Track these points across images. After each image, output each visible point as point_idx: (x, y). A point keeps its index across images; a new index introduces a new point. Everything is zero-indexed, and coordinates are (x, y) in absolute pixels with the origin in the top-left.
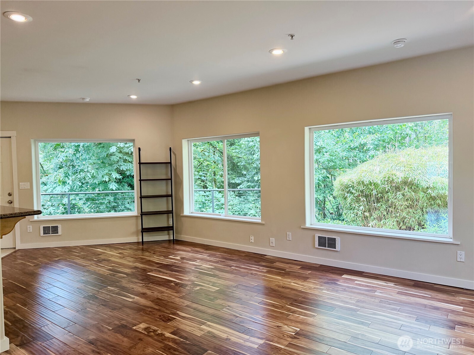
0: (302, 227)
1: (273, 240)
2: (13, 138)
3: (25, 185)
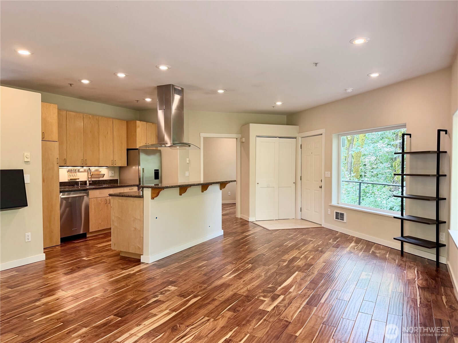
2: (324, 134)
3: (328, 174)
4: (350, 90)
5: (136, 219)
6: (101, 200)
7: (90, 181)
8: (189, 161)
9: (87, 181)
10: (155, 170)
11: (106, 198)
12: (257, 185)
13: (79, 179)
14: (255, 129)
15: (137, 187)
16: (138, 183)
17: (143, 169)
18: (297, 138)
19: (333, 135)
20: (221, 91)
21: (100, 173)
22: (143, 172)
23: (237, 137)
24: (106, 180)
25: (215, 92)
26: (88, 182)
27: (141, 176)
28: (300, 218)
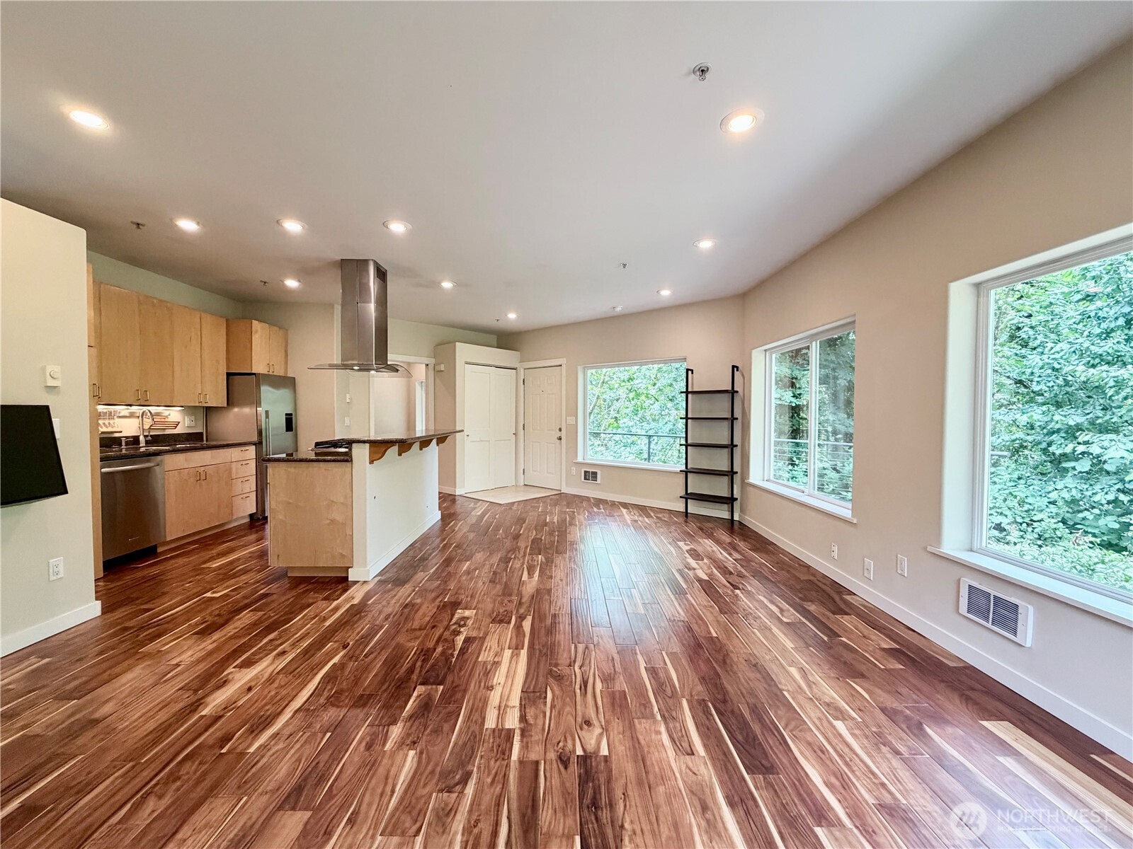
0: (930, 549)
1: (870, 563)
2: (564, 367)
3: (571, 420)
4: (619, 309)
5: (335, 503)
6: (188, 474)
7: (147, 436)
8: (351, 399)
9: (139, 436)
10: (286, 414)
11: (197, 469)
12: (466, 437)
13: (121, 432)
14: (464, 351)
15: (254, 447)
16: (255, 439)
17: (267, 412)
18: (518, 369)
19: (579, 367)
20: (447, 285)
21: (167, 420)
22: (267, 416)
23: (427, 363)
24: (178, 435)
25: (435, 285)
26: (142, 438)
27: (263, 427)
28: (522, 484)
